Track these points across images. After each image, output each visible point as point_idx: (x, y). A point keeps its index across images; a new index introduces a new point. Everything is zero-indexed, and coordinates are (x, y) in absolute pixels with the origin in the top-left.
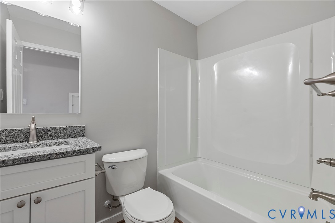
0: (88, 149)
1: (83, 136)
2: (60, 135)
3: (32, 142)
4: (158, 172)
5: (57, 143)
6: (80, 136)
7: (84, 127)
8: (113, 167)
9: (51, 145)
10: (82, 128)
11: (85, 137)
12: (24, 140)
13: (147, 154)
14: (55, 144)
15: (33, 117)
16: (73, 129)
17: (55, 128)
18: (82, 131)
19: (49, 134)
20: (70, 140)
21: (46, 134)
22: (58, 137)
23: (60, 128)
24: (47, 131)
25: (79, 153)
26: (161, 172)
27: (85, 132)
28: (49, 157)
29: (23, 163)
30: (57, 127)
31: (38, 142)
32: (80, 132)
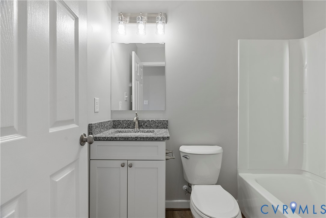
0: (159, 137)
1: (167, 128)
2: (152, 126)
3: (136, 129)
4: (238, 175)
5: (148, 131)
6: (164, 128)
7: (167, 121)
8: (186, 157)
9: (145, 132)
10: (166, 122)
11: (168, 129)
12: (133, 128)
13: (222, 151)
14: (147, 132)
15: (136, 112)
16: (160, 122)
17: (149, 121)
18: (166, 124)
19: (146, 125)
20: (156, 130)
21: (144, 124)
22: (151, 127)
23: (152, 121)
24: (144, 122)
25: (154, 140)
26: (242, 175)
27: (167, 125)
28: (136, 139)
29: (123, 141)
30: (150, 120)
31: (139, 129)
32: (164, 125)
